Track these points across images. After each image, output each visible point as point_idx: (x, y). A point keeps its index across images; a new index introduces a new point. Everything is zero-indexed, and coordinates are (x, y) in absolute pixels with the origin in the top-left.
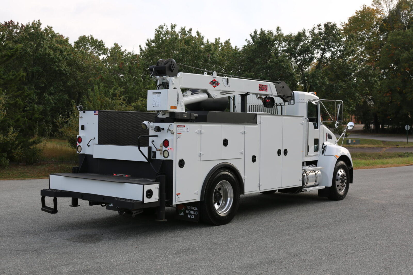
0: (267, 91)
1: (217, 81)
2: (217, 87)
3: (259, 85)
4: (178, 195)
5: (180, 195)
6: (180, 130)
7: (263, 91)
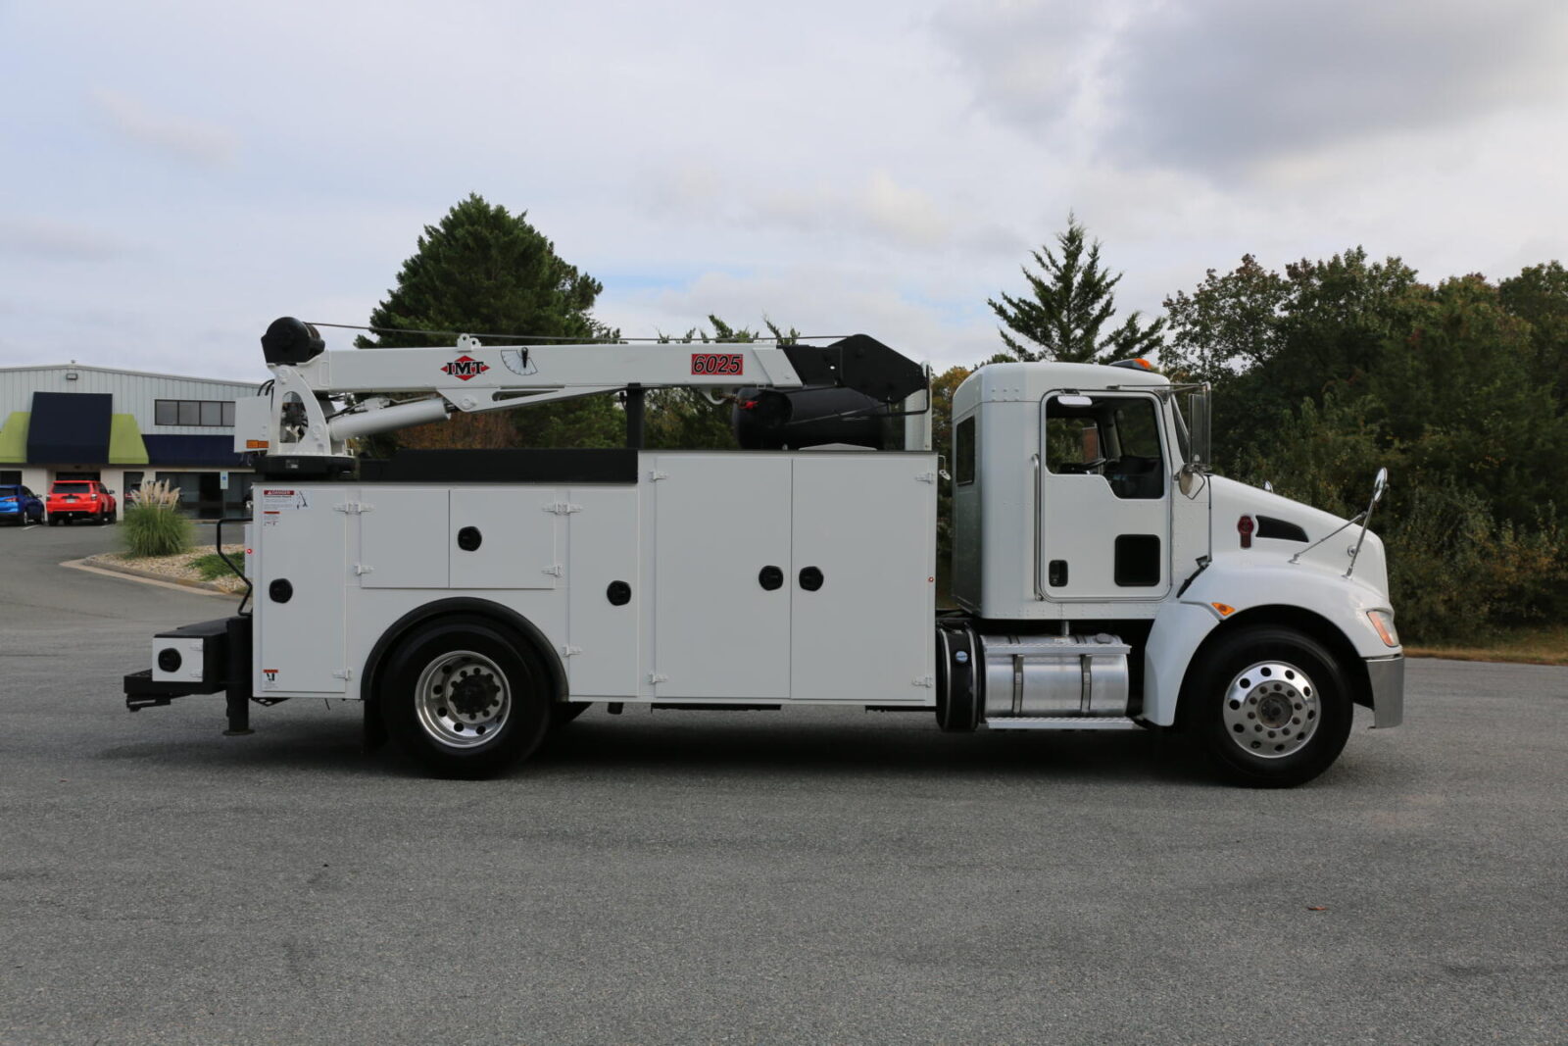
0: (740, 373)
1: (477, 360)
2: (478, 379)
3: (694, 356)
4: (270, 674)
5: (276, 675)
6: (272, 503)
7: (715, 373)
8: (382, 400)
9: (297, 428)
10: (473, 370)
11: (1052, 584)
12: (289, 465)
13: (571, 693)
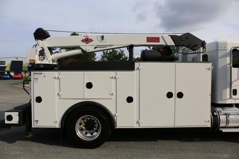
0: (159, 42)
2: (90, 44)
3: (147, 37)
4: (36, 121)
6: (36, 76)
7: (153, 42)
8: (65, 49)
9: (43, 56)
10: (89, 41)
11: (233, 95)
12: (41, 66)
13: (117, 126)
